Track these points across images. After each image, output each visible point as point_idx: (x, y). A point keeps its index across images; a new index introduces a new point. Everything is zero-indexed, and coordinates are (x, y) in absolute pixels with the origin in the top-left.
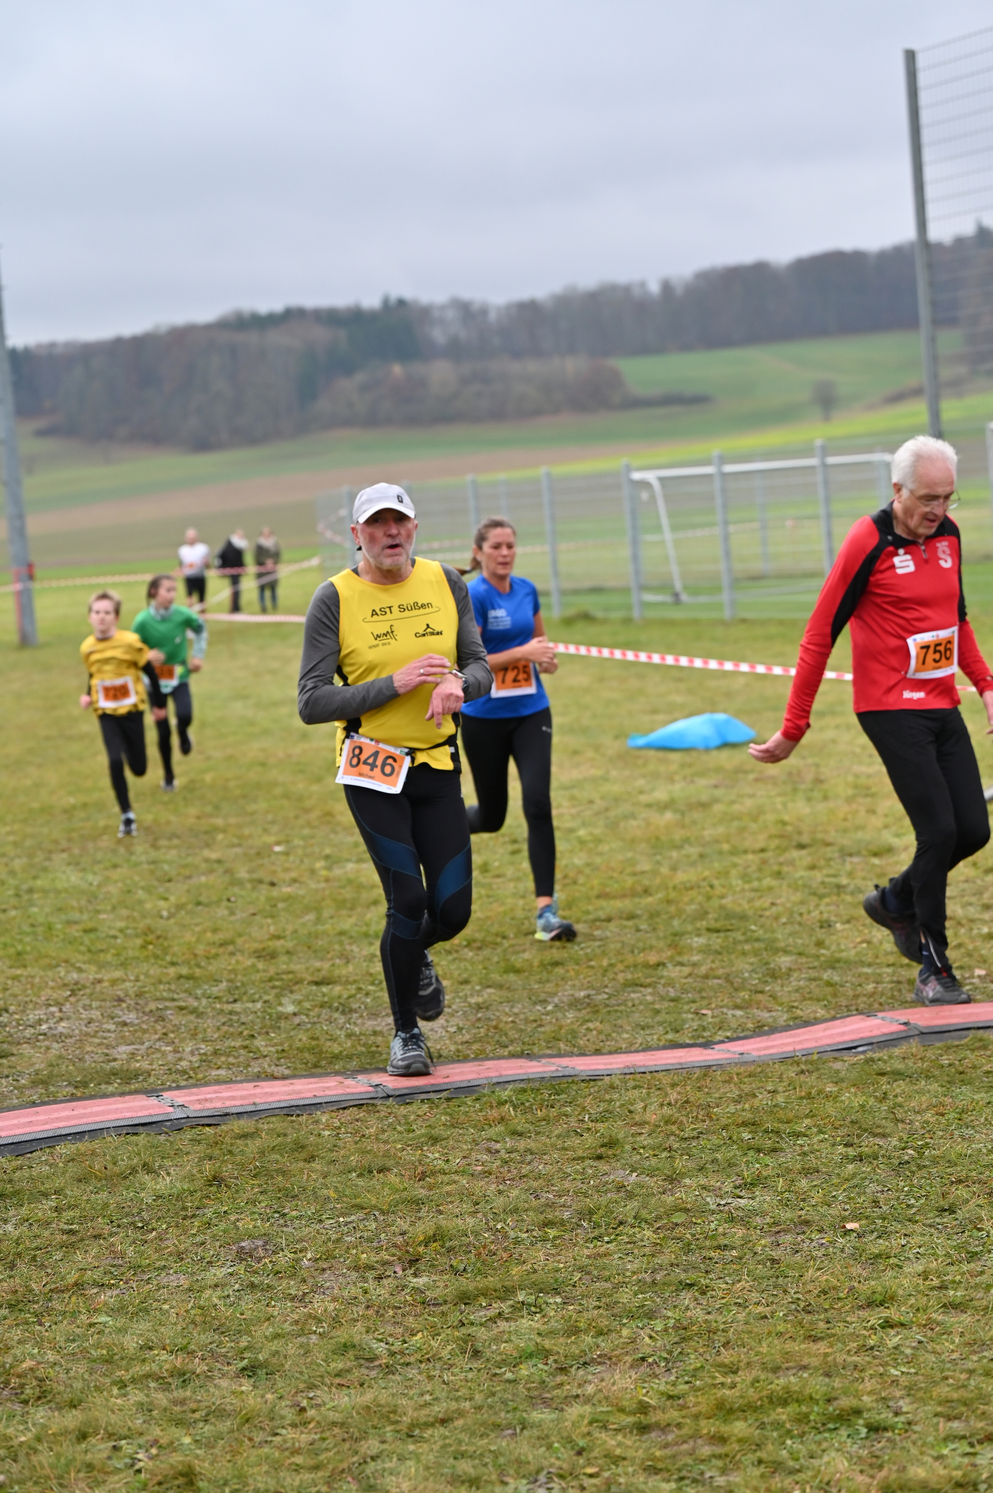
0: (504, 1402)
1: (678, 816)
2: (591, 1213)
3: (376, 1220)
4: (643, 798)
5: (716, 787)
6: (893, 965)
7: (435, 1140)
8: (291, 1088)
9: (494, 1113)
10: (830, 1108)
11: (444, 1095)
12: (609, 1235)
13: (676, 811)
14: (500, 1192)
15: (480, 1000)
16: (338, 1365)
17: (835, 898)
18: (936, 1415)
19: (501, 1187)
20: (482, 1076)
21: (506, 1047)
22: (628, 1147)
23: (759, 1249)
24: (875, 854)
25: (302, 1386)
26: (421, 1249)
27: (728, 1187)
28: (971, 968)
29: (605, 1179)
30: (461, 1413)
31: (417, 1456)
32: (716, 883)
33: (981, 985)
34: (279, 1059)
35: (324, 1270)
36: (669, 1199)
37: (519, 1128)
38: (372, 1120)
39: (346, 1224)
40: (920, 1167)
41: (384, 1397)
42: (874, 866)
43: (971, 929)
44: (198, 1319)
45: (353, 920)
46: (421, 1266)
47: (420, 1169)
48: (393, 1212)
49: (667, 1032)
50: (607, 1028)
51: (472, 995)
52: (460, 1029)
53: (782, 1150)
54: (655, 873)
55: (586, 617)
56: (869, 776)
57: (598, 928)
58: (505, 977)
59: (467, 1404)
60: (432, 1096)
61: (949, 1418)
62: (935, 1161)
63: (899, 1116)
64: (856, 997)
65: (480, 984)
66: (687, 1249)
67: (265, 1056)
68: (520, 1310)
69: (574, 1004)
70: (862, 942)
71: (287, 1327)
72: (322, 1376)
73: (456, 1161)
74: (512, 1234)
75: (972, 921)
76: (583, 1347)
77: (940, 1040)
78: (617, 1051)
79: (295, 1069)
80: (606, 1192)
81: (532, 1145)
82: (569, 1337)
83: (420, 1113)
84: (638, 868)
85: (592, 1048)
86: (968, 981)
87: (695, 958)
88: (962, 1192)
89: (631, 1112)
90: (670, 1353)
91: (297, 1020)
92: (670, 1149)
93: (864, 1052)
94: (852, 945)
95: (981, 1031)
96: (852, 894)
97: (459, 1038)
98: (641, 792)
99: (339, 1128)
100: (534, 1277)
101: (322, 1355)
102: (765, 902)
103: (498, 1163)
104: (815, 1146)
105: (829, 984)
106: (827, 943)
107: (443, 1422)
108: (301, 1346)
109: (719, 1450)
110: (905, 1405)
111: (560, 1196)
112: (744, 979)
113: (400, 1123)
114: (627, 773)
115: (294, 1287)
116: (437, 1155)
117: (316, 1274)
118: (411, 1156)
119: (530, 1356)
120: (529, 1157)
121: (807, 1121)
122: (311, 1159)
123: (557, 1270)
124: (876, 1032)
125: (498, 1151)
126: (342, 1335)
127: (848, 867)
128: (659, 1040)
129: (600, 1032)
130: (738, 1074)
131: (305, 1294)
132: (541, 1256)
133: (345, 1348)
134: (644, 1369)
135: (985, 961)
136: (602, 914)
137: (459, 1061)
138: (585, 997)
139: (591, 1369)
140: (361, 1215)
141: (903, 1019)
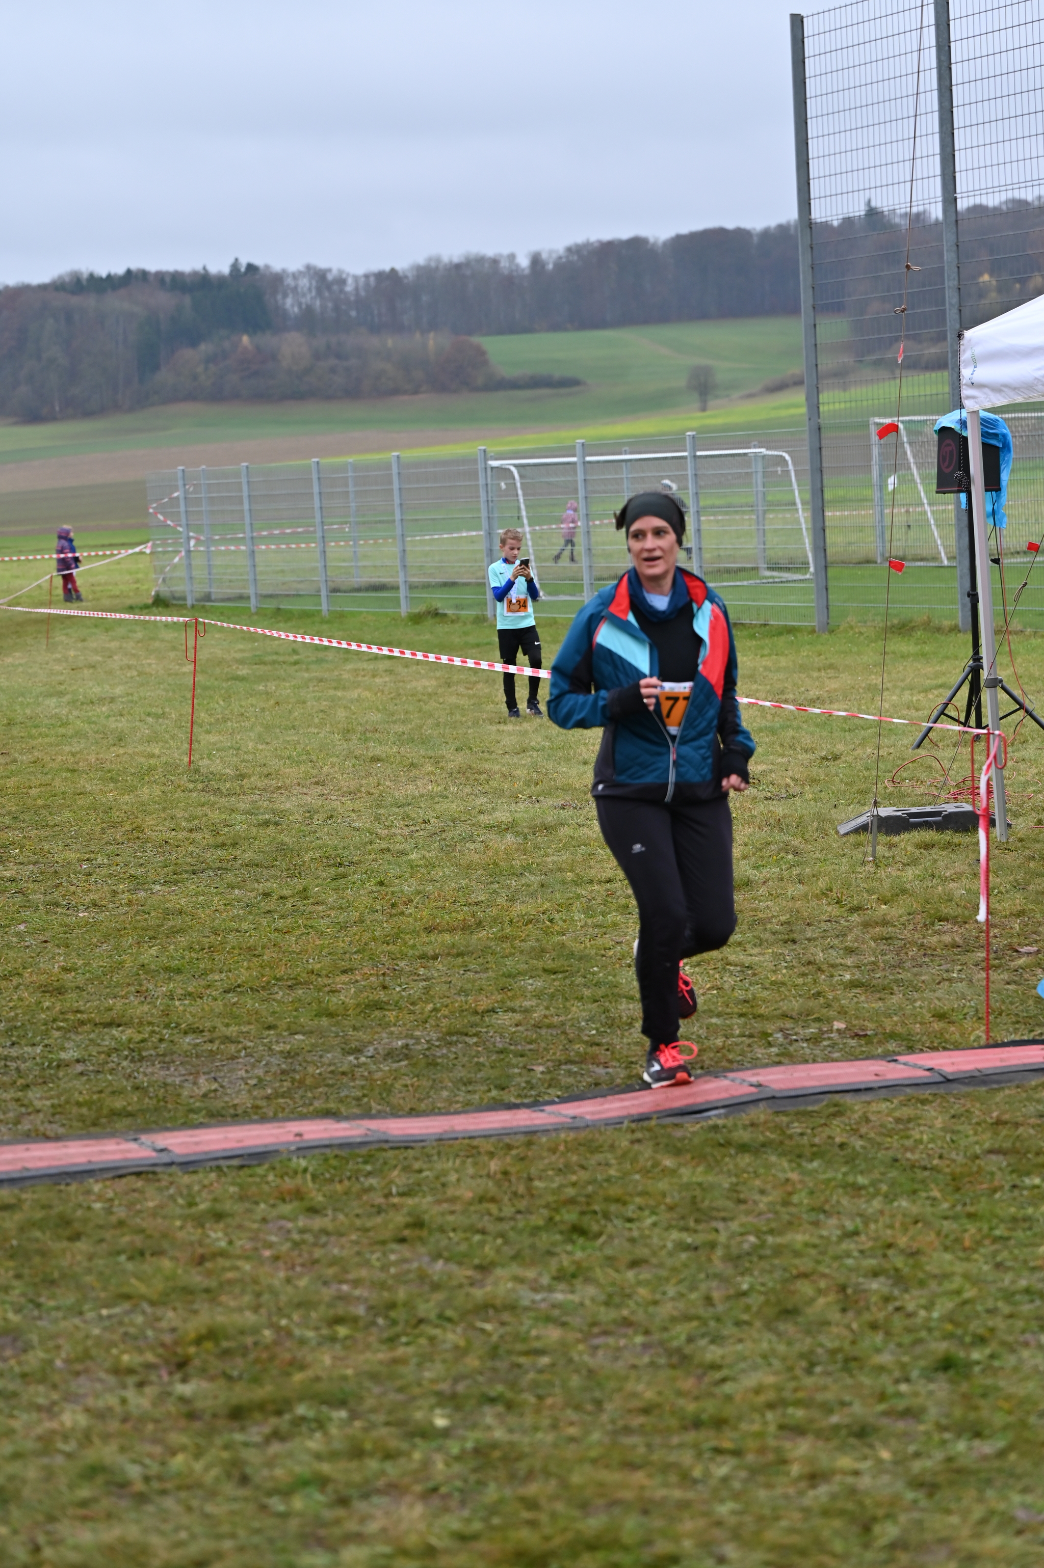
0: (271, 1541)
1: (520, 840)
2: (388, 1308)
3: (144, 1313)
4: (484, 819)
5: (563, 807)
6: (745, 1015)
7: (218, 1216)
8: (64, 1151)
9: (289, 1185)
11: (235, 1162)
12: (407, 1335)
13: (517, 834)
14: (288, 1281)
15: (288, 1047)
16: (84, 1492)
19: (290, 1273)
21: (311, 1104)
22: (436, 1229)
23: (575, 1355)
25: (40, 1518)
26: (192, 1350)
27: (545, 1280)
28: (829, 1021)
29: (406, 1266)
32: (557, 916)
33: (840, 1041)
34: (53, 1115)
35: (78, 1373)
36: (478, 1294)
37: (315, 1204)
38: (150, 1190)
39: (110, 1317)
41: (133, 1532)
43: (832, 976)
45: (153, 951)
46: (190, 1369)
47: (200, 1251)
48: (164, 1304)
49: (489, 1090)
50: (424, 1083)
51: (277, 1042)
52: (261, 1082)
54: (491, 904)
55: (436, 614)
58: (316, 1021)
59: (228, 1544)
60: (223, 1163)
62: (778, 1251)
63: (742, 1196)
65: (288, 1029)
67: (38, 1111)
68: (299, 1426)
69: (390, 1055)
70: (712, 988)
71: (30, 1445)
72: (64, 1506)
73: (242, 1243)
74: (297, 1332)
75: (833, 966)
76: (367, 1473)
77: (793, 1106)
78: (433, 1112)
79: (71, 1127)
81: (328, 1224)
82: (351, 1460)
83: (206, 1182)
84: (473, 898)
85: (407, 1107)
86: (826, 1036)
87: (527, 1004)
89: (444, 1185)
90: (466, 1481)
91: (80, 1068)
92: (483, 1232)
93: (709, 1118)
95: (837, 1097)
97: (259, 1092)
98: (481, 812)
99: (111, 1200)
100: (317, 1386)
101: (66, 1480)
102: (607, 941)
103: (288, 1245)
104: (647, 1232)
108: (44, 1468)
111: (356, 1287)
112: (581, 1029)
113: (181, 1195)
114: (468, 790)
115: (40, 1394)
116: (220, 1235)
117: (70, 1378)
119: (305, 1484)
120: (324, 1239)
122: (76, 1237)
123: (345, 1378)
124: (723, 1095)
125: (289, 1231)
126: (91, 1455)
128: (481, 1099)
129: (417, 1089)
130: (565, 1142)
131: (54, 1403)
132: (327, 1360)
133: (93, 1472)
134: (436, 1501)
135: (846, 1013)
137: (256, 1121)
138: (402, 1047)
139: (376, 1500)
140: (127, 1306)
141: (754, 1080)
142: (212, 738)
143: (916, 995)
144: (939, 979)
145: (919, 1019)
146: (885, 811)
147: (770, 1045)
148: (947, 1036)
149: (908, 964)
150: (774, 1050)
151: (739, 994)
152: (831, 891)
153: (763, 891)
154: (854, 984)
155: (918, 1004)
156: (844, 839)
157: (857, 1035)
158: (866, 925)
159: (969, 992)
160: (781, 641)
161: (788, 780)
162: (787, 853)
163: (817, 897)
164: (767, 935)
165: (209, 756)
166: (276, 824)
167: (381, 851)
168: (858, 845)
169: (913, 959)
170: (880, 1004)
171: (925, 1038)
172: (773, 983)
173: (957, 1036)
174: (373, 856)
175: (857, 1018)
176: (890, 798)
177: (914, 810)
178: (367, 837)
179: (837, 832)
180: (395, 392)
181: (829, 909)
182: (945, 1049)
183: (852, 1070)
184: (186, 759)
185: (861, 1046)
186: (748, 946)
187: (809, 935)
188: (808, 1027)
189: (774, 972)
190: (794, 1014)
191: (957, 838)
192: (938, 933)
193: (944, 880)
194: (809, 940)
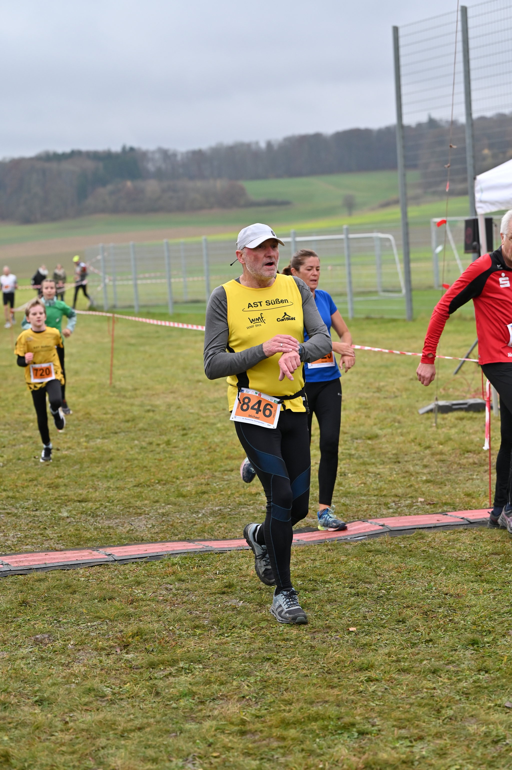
0: (172, 719)
2: (219, 621)
3: (107, 624)
6: (377, 495)
7: (139, 583)
8: (65, 555)
9: (170, 570)
10: (343, 569)
11: (144, 560)
12: (228, 633)
14: (172, 610)
15: (164, 511)
16: (86, 699)
17: (348, 461)
18: (393, 726)
19: (172, 608)
20: (164, 550)
21: (177, 535)
22: (238, 588)
23: (304, 641)
24: (369, 439)
25: (66, 710)
26: (130, 640)
28: (416, 498)
29: (227, 604)
30: (149, 725)
31: (125, 747)
33: (421, 506)
34: (59, 540)
35: (79, 650)
36: (259, 615)
37: (183, 578)
38: (106, 572)
39: (92, 626)
40: (388, 599)
41: (109, 716)
42: (368, 444)
43: (417, 478)
44: (13, 675)
45: (99, 469)
46: (130, 648)
47: (131, 598)
48: (116, 621)
50: (229, 526)
51: (160, 508)
52: (153, 526)
53: (317, 590)
56: (367, 398)
57: (226, 475)
58: (177, 499)
59: (152, 720)
60: (137, 560)
61: (400, 728)
62: (396, 596)
63: (378, 573)
64: (357, 511)
65: (165, 503)
66: (268, 640)
67: (52, 539)
68: (181, 671)
69: (213, 513)
70: (361, 483)
71: (60, 680)
72: (77, 705)
73: (150, 594)
74: (177, 632)
75: (418, 473)
76: (213, 690)
77: (400, 534)
79: (67, 545)
80: (226, 611)
81: (189, 586)
82: (206, 685)
83: (132, 569)
85: (221, 536)
86: (415, 504)
88: (409, 612)
89: (240, 569)
90: (258, 694)
91: (69, 520)
92: (260, 589)
93: (361, 540)
94: (356, 485)
95: (421, 530)
96: (357, 459)
97: (153, 531)
99: (89, 576)
100: (188, 655)
101: (77, 694)
103: (171, 595)
104: (335, 588)
105: (344, 505)
106: (344, 483)
107: (140, 729)
108: (67, 689)
109: (282, 744)
110: (377, 721)
111: (203, 613)
113: (121, 574)
115: (63, 659)
116: (140, 591)
117: (75, 652)
118: (126, 591)
119: (185, 695)
120: (187, 593)
121: (331, 575)
122: (74, 592)
123: (200, 651)
124: (368, 530)
125: (171, 589)
126: (88, 684)
127: (355, 445)
129: (226, 528)
130: (296, 551)
131: (69, 663)
132: (192, 643)
133: (90, 690)
134: (244, 702)
135: (424, 494)
136: (228, 468)
137: (152, 543)
138: (218, 510)
139: (216, 702)
140: (99, 622)
141: (381, 523)
142: (120, 372)
143: (457, 486)
144: (467, 479)
145: (458, 496)
146: (442, 403)
147: (389, 508)
148: (471, 504)
149: (452, 472)
150: (391, 510)
151: (374, 486)
152: (416, 439)
153: (384, 440)
154: (427, 481)
155: (458, 490)
156: (422, 416)
157: (429, 504)
158: (433, 454)
159: (481, 485)
160: (390, 325)
161: (395, 390)
162: (395, 422)
163: (410, 442)
164: (386, 460)
165: (120, 380)
166: (153, 411)
167: (204, 423)
168: (428, 419)
169: (455, 470)
170: (440, 490)
171: (461, 505)
172: (390, 481)
173: (476, 504)
174: (200, 425)
175: (429, 496)
176: (443, 397)
177: (455, 402)
178: (196, 417)
179: (418, 413)
180: (201, 208)
181: (415, 447)
182: (470, 509)
183: (427, 518)
184: (108, 382)
185: (431, 508)
186: (378, 465)
187: (406, 459)
188: (407, 500)
189: (390, 476)
190: (400, 495)
191: (475, 415)
192: (467, 458)
193: (469, 434)
194: (406, 461)
